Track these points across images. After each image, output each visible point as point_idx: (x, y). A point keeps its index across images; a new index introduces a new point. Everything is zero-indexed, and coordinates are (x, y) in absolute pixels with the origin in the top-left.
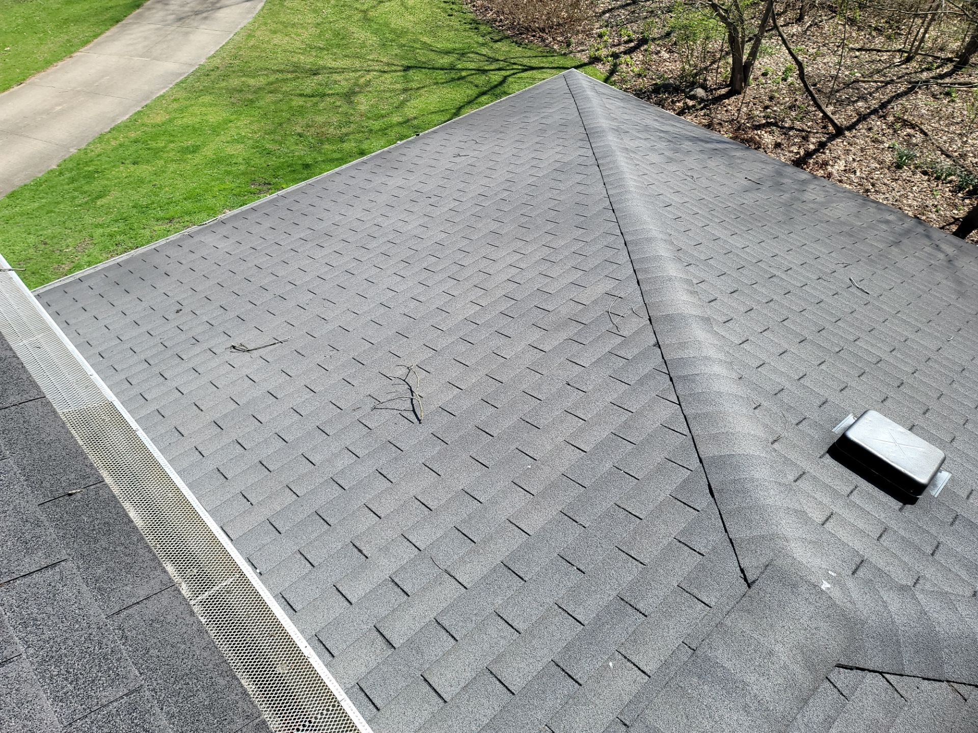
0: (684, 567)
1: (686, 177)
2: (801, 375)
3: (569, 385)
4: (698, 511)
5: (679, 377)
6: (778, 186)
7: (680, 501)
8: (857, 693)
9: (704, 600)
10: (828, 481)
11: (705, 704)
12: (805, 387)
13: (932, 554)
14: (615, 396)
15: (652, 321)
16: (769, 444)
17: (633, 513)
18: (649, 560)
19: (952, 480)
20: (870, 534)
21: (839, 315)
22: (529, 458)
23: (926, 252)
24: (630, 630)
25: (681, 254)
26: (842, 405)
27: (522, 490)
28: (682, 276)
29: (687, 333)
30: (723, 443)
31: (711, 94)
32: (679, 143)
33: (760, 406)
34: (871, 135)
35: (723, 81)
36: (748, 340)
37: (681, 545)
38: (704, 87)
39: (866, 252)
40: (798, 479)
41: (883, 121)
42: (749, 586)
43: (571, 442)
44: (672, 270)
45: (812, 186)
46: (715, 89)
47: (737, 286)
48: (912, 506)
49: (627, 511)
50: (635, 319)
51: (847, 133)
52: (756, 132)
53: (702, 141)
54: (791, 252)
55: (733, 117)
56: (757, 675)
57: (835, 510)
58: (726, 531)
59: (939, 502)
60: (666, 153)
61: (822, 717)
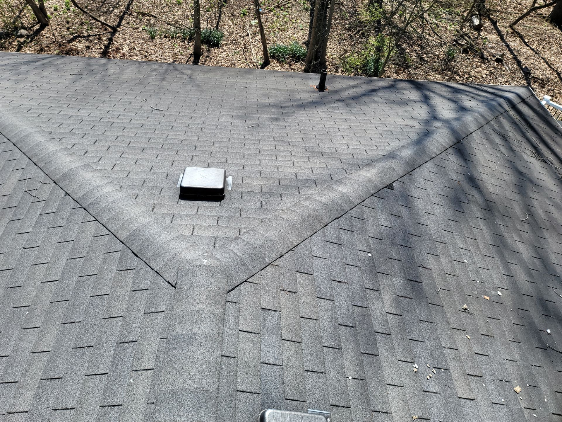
0: (142, 302)
1: (33, 88)
2: (150, 168)
3: (26, 248)
4: (134, 269)
5: (88, 205)
6: (91, 72)
7: (123, 270)
8: (241, 298)
9: (159, 311)
10: (185, 212)
11: (183, 359)
12: (155, 173)
13: (240, 216)
14: (58, 237)
15: (56, 182)
16: (151, 212)
17: (103, 294)
18: (123, 312)
19: (233, 178)
20: (213, 224)
21: (154, 127)
22: (25, 308)
23: (179, 78)
24: (132, 355)
25: (52, 135)
26: (176, 172)
27: (30, 329)
28: (60, 148)
29: (80, 179)
30: (128, 226)
31: (31, 31)
32: (18, 69)
33: (137, 195)
34: (130, 26)
35: (34, 21)
36: (115, 164)
37: (135, 292)
38: (24, 28)
39: (152, 90)
40: (172, 220)
41: (132, 17)
42: (175, 288)
43: (46, 281)
44: (52, 147)
45: (110, 65)
46: (31, 27)
47: (95, 138)
48: (224, 200)
49: (99, 295)
50: (46, 187)
51: (119, 29)
52: (71, 44)
53: (33, 62)
54: (115, 106)
55: (52, 40)
56: (198, 326)
57: (194, 224)
58: (152, 269)
59: (233, 191)
60: (12, 78)
61: (233, 319)
